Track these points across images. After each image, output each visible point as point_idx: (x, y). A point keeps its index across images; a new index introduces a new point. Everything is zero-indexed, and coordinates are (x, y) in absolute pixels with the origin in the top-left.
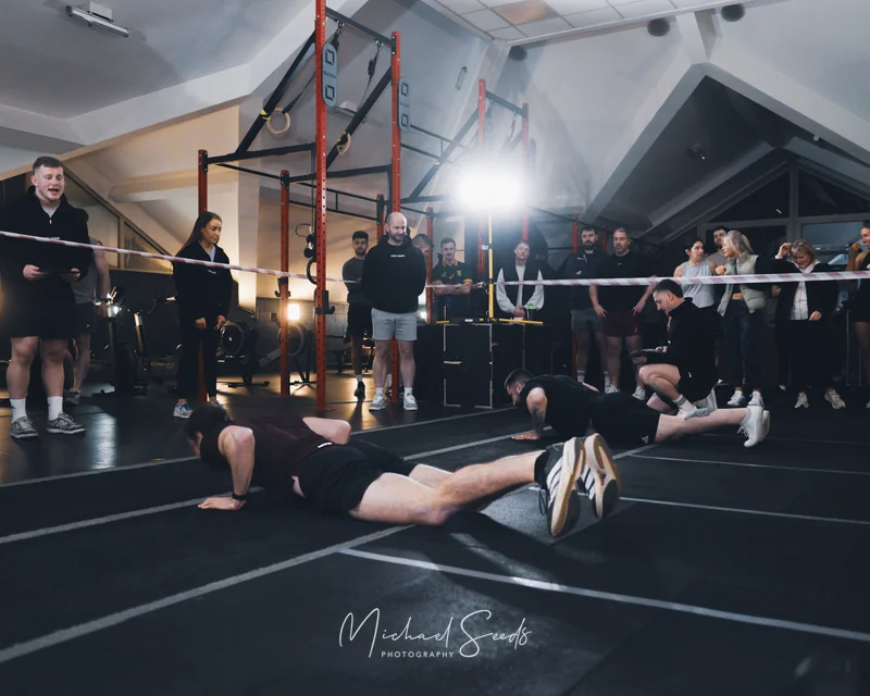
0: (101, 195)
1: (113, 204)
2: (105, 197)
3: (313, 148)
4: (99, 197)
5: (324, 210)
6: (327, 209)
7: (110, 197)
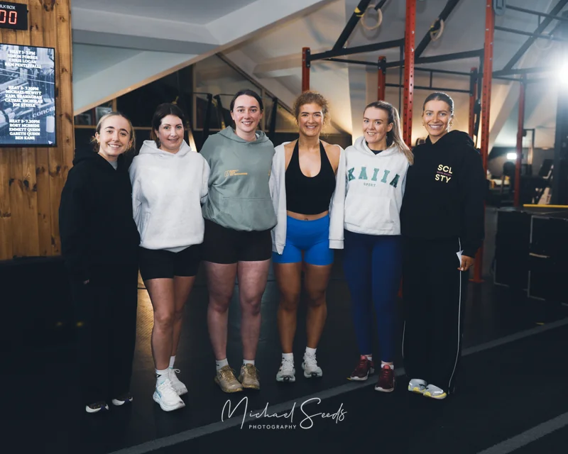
0: (247, 72)
1: (257, 79)
2: (250, 74)
3: (402, 44)
4: (247, 75)
5: (411, 89)
6: (415, 87)
7: (255, 74)
